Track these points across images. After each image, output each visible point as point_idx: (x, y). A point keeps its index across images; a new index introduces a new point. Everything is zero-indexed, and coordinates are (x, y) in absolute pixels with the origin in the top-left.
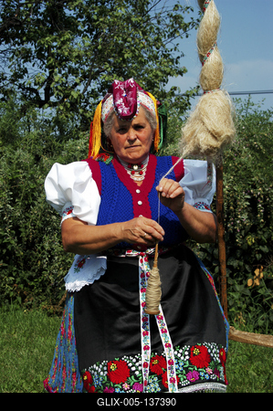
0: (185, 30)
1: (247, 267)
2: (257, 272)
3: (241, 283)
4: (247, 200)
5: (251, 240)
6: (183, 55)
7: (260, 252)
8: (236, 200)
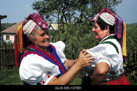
0: (117, 4)
1: (131, 70)
2: (134, 72)
3: (129, 74)
4: (132, 54)
5: (132, 64)
6: (116, 10)
7: (135, 67)
8: (129, 54)
